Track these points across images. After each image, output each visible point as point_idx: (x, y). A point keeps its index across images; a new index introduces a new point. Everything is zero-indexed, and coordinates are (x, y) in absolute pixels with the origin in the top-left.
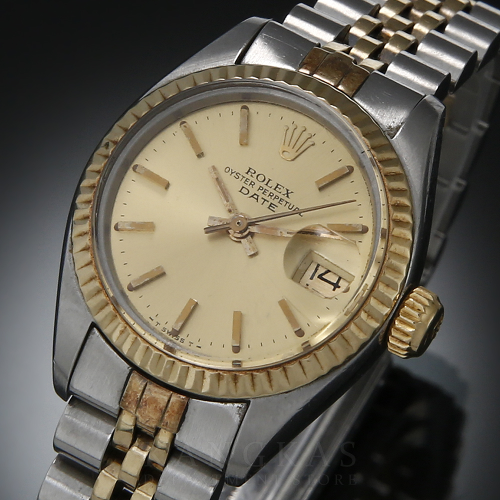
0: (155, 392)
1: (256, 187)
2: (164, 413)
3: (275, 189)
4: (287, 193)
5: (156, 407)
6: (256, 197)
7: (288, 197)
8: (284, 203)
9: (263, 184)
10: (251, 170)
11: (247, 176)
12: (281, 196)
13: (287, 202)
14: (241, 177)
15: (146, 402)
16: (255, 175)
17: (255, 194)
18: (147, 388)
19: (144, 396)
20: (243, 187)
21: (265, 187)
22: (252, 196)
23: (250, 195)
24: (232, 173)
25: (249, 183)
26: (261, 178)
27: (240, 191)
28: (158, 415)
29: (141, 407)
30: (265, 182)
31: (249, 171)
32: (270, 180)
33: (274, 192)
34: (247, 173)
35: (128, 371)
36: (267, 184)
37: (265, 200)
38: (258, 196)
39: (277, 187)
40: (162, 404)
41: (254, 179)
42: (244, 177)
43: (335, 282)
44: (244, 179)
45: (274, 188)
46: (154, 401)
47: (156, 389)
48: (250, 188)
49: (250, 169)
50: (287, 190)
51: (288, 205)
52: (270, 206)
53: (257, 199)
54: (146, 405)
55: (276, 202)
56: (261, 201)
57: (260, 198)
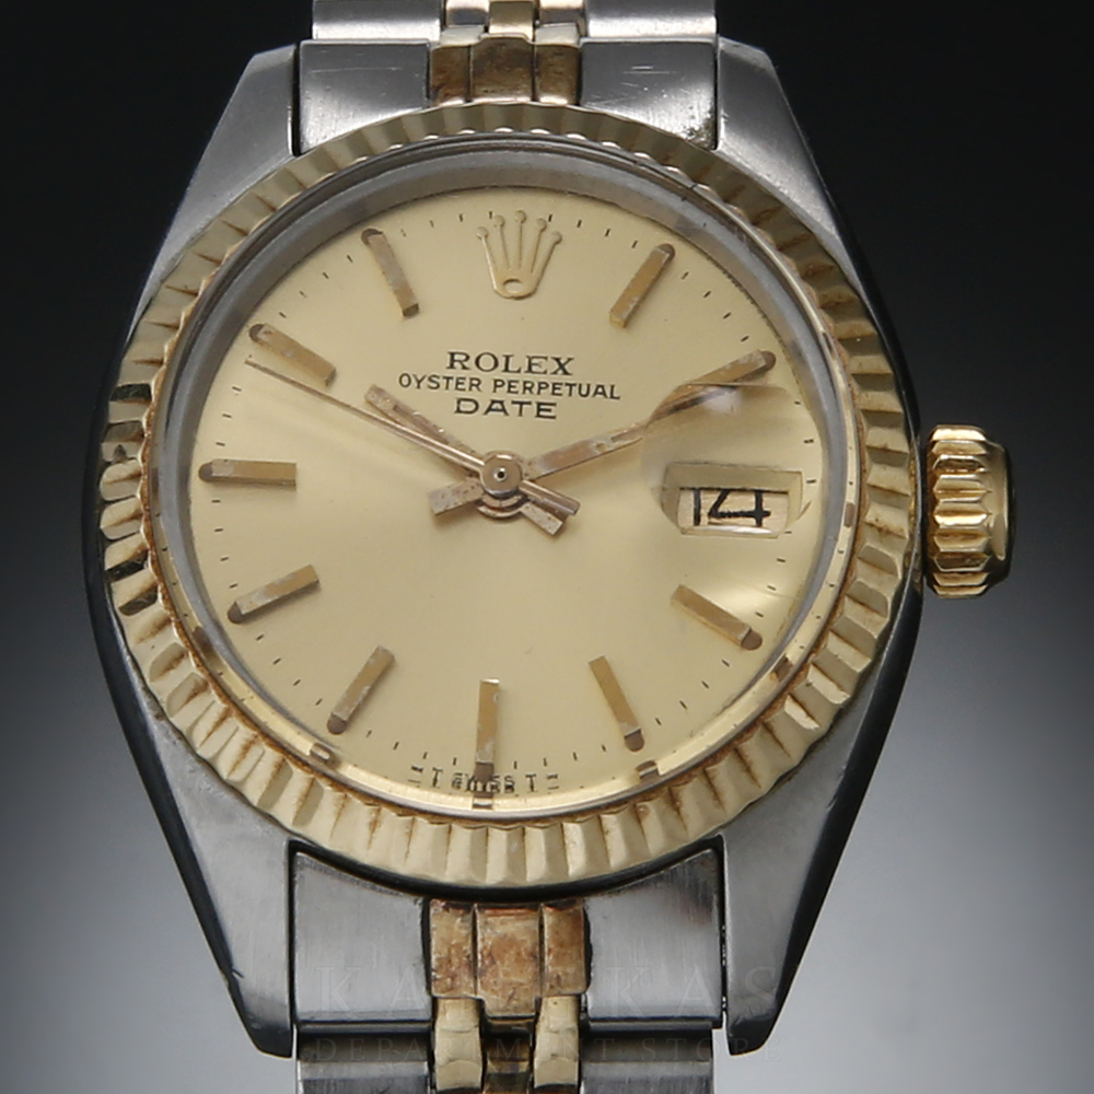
0: (502, 923)
1: (487, 385)
2: (542, 959)
3: (530, 370)
4: (562, 366)
5: (519, 954)
6: (497, 406)
7: (566, 373)
8: (564, 389)
9: (499, 374)
10: (456, 357)
11: (450, 373)
12: (550, 379)
13: (571, 385)
14: (443, 382)
15: (490, 954)
16: (471, 363)
17: (493, 402)
18: (479, 923)
19: (480, 946)
20: (459, 401)
21: (506, 377)
22: (490, 409)
23: (483, 406)
24: (419, 382)
25: (467, 386)
26: (487, 362)
27: (459, 411)
28: (531, 968)
29: (483, 972)
30: (501, 366)
31: (453, 360)
32: (507, 358)
33: (529, 377)
34: (452, 366)
35: (418, 910)
36: (506, 370)
37: (521, 404)
38: (501, 402)
39: (530, 365)
40: (529, 942)
41: (475, 373)
42: (448, 379)
43: (753, 508)
44: (452, 383)
45: (526, 369)
46: (508, 942)
47: (502, 916)
48: (474, 394)
49: (452, 355)
50: (558, 360)
51: (575, 389)
52: (539, 410)
53: (504, 410)
54: (493, 962)
55: (546, 396)
56: (513, 409)
57: (508, 406)
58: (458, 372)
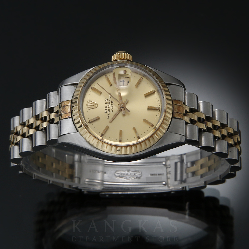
1: (109, 108)
2: (179, 105)
3: (107, 104)
5: (179, 108)
6: (112, 107)
8: (109, 100)
11: (107, 113)
14: (108, 114)
16: (106, 110)
18: (175, 111)
21: (108, 106)
22: (112, 108)
24: (108, 116)
27: (112, 112)
29: (181, 112)
30: (106, 107)
33: (108, 104)
34: (106, 113)
35: (174, 119)
38: (111, 107)
39: (106, 103)
40: (177, 106)
41: (107, 110)
42: (108, 113)
46: (177, 108)
47: (175, 109)
48: (110, 110)
49: (105, 113)
50: (106, 100)
51: (109, 98)
52: (112, 102)
55: (110, 102)
56: (112, 106)
57: (111, 106)
58: (107, 112)
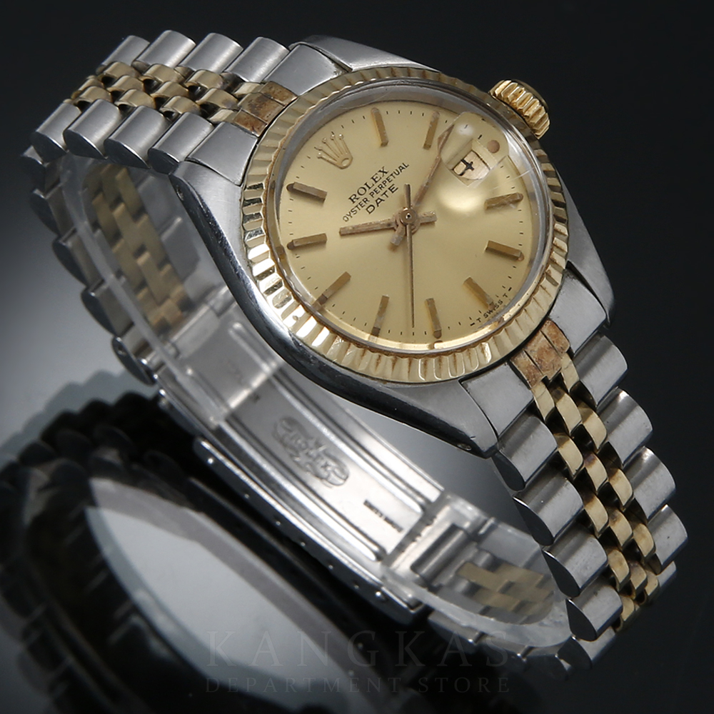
0: (535, 346)
1: (369, 197)
2: (553, 346)
3: (376, 182)
4: (383, 172)
5: (546, 351)
6: (379, 201)
7: (386, 173)
8: (391, 177)
9: (369, 191)
10: (352, 198)
11: (355, 204)
12: (384, 179)
13: (392, 175)
14: (356, 209)
15: (539, 359)
16: (358, 196)
17: (376, 201)
18: (529, 352)
19: (534, 360)
20: (367, 209)
21: (372, 190)
22: (378, 204)
23: (376, 206)
24: (350, 215)
25: (364, 204)
26: (362, 191)
27: (370, 213)
28: (553, 352)
29: (541, 367)
30: (367, 188)
31: (352, 200)
32: (366, 184)
33: (378, 184)
34: (354, 202)
35: (507, 366)
36: (370, 188)
37: (384, 193)
38: (378, 198)
39: (374, 180)
40: (546, 344)
41: (362, 197)
42: (357, 206)
43: (465, 166)
44: (359, 206)
45: (374, 182)
46: (541, 350)
47: (533, 344)
48: (369, 204)
49: (350, 198)
50: (380, 171)
51: (394, 175)
52: (391, 190)
53: (382, 200)
54: (542, 361)
55: (388, 185)
56: (384, 197)
57: (381, 198)
58: (357, 202)
